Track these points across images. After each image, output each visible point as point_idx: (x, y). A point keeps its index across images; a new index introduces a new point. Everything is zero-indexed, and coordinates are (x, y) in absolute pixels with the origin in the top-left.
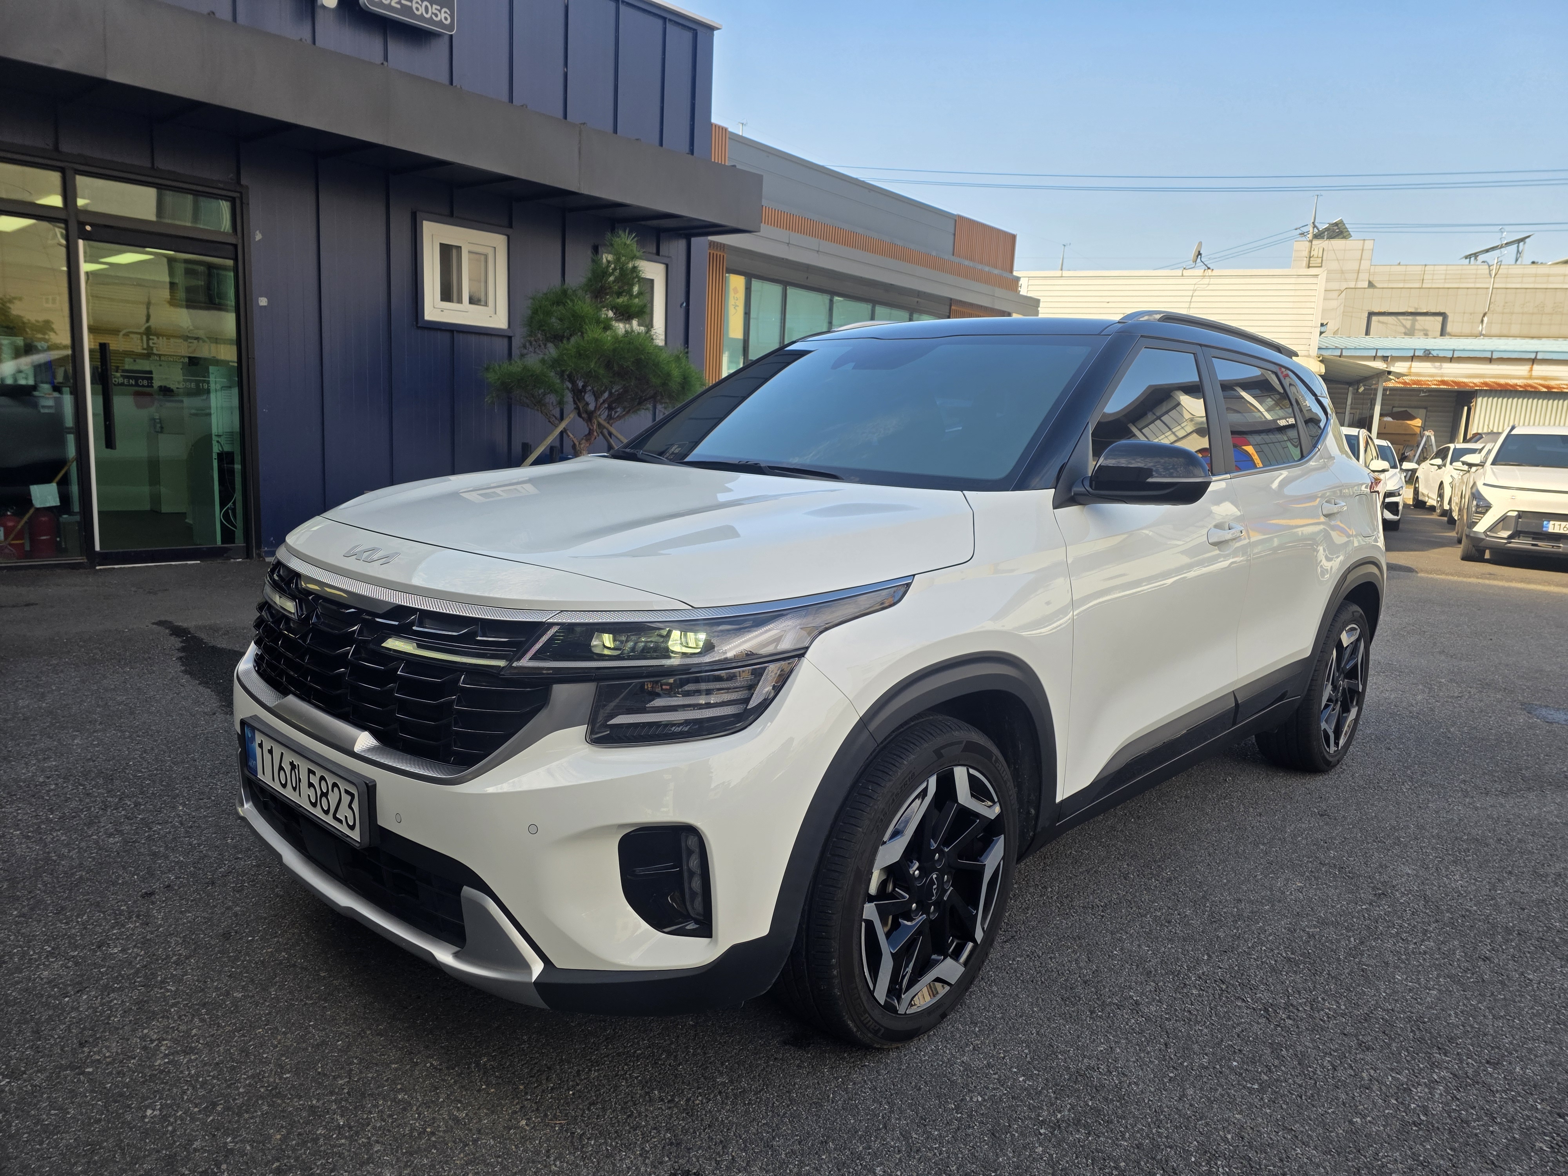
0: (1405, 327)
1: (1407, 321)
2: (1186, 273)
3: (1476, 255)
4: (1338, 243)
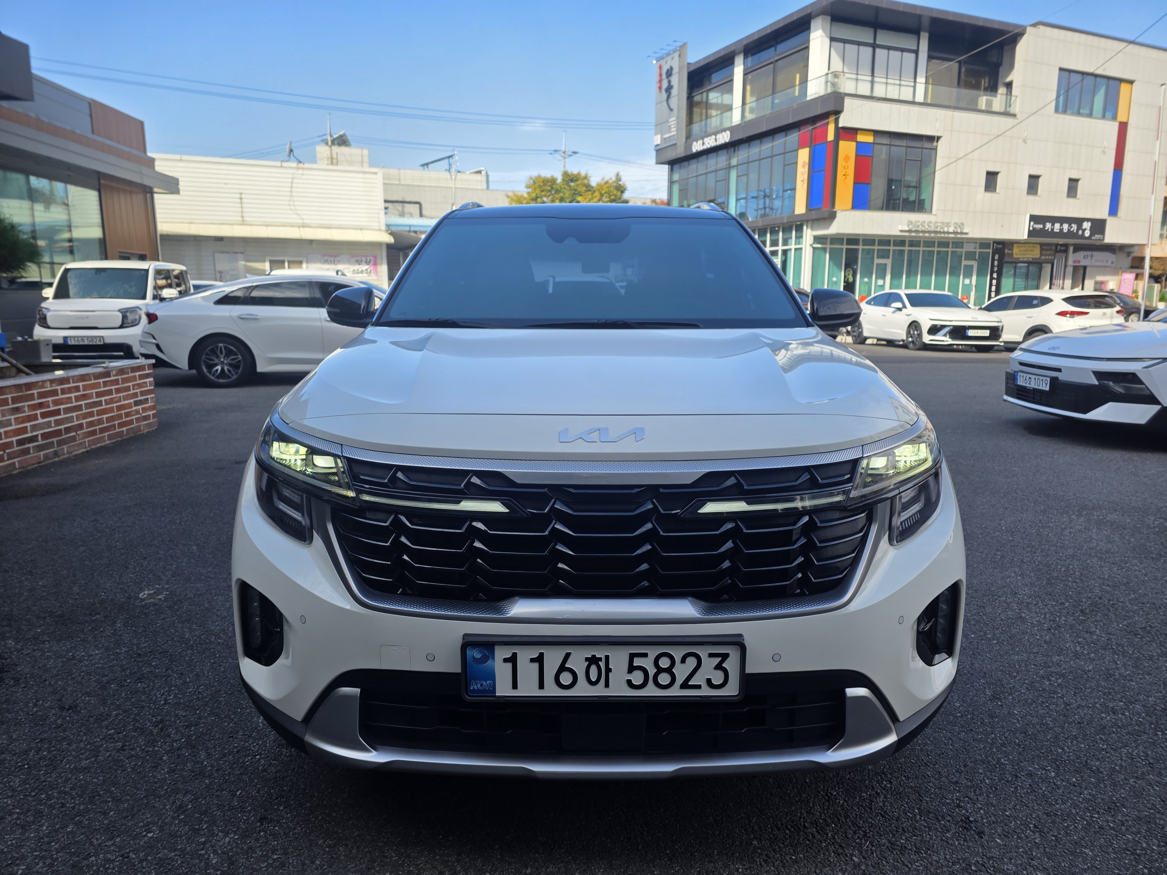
0: (398, 210)
1: (399, 207)
2: (284, 164)
3: (427, 164)
4: (344, 150)
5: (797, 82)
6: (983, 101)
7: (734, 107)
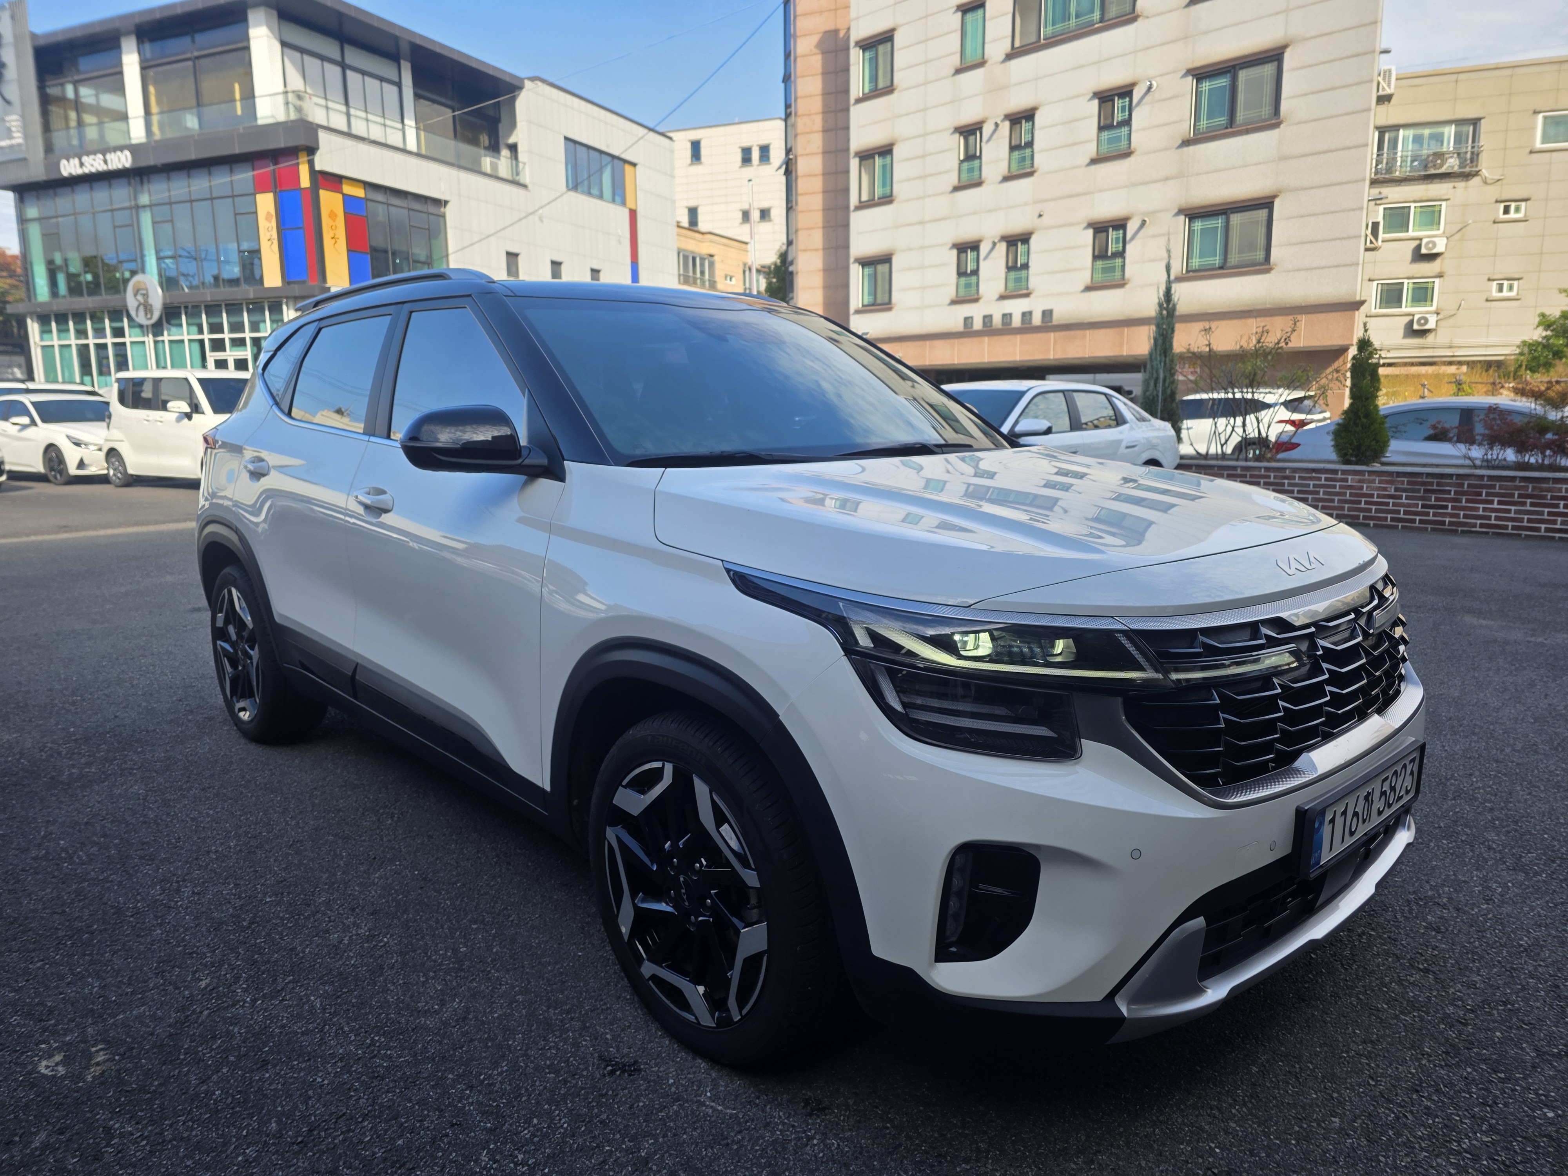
5: (238, 96)
6: (487, 162)
7: (130, 115)
